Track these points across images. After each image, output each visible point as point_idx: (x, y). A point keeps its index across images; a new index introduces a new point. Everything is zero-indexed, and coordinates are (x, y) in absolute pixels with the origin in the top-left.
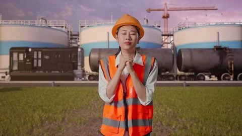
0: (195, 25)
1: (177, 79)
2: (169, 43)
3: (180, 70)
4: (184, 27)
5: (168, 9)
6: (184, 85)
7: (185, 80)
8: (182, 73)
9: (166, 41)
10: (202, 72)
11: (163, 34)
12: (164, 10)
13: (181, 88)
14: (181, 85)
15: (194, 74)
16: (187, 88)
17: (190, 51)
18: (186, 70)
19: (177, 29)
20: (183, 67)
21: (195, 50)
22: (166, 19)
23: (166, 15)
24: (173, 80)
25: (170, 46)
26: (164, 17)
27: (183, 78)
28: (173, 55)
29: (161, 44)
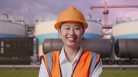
0: (130, 20)
1: (115, 64)
2: (108, 34)
3: (117, 56)
4: (121, 22)
5: (108, 6)
6: (121, 68)
7: (122, 64)
8: (119, 59)
9: (106, 33)
10: (135, 58)
11: (104, 26)
12: (104, 7)
13: (118, 71)
14: (119, 68)
15: (128, 59)
16: (123, 71)
17: (126, 41)
18: (122, 56)
19: (115, 23)
20: (120, 54)
21: (130, 40)
22: (106, 15)
23: (106, 11)
24: (112, 64)
25: (109, 37)
26: (104, 13)
27: (120, 63)
28: (112, 44)
29: (102, 35)
